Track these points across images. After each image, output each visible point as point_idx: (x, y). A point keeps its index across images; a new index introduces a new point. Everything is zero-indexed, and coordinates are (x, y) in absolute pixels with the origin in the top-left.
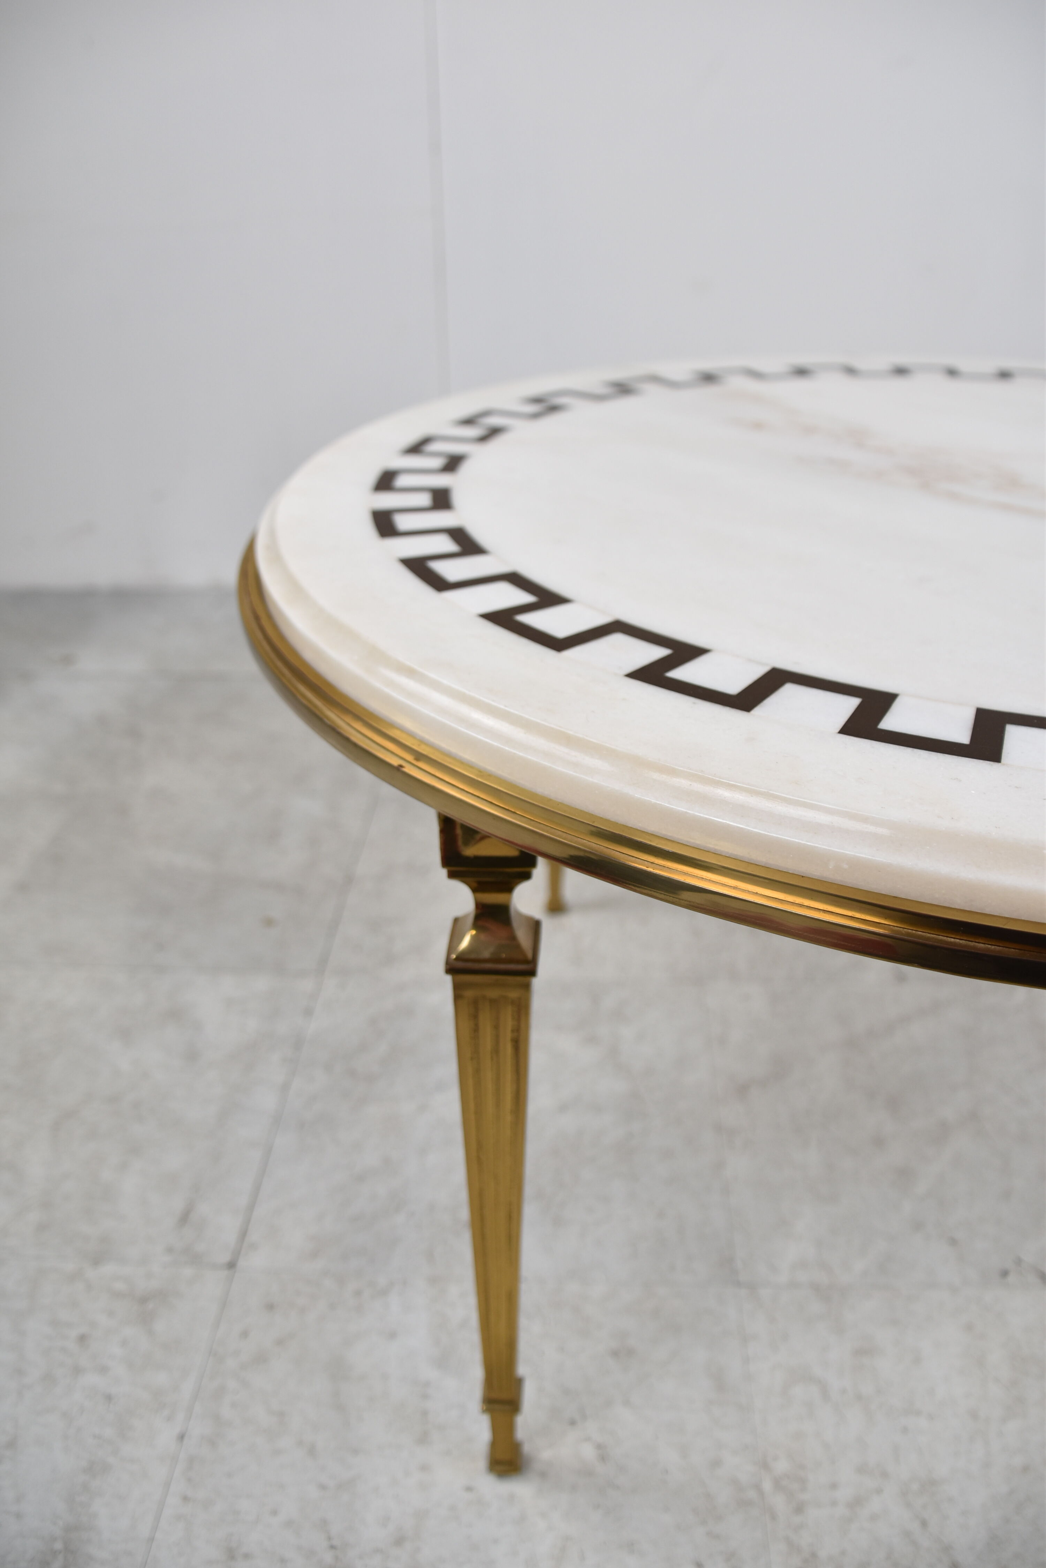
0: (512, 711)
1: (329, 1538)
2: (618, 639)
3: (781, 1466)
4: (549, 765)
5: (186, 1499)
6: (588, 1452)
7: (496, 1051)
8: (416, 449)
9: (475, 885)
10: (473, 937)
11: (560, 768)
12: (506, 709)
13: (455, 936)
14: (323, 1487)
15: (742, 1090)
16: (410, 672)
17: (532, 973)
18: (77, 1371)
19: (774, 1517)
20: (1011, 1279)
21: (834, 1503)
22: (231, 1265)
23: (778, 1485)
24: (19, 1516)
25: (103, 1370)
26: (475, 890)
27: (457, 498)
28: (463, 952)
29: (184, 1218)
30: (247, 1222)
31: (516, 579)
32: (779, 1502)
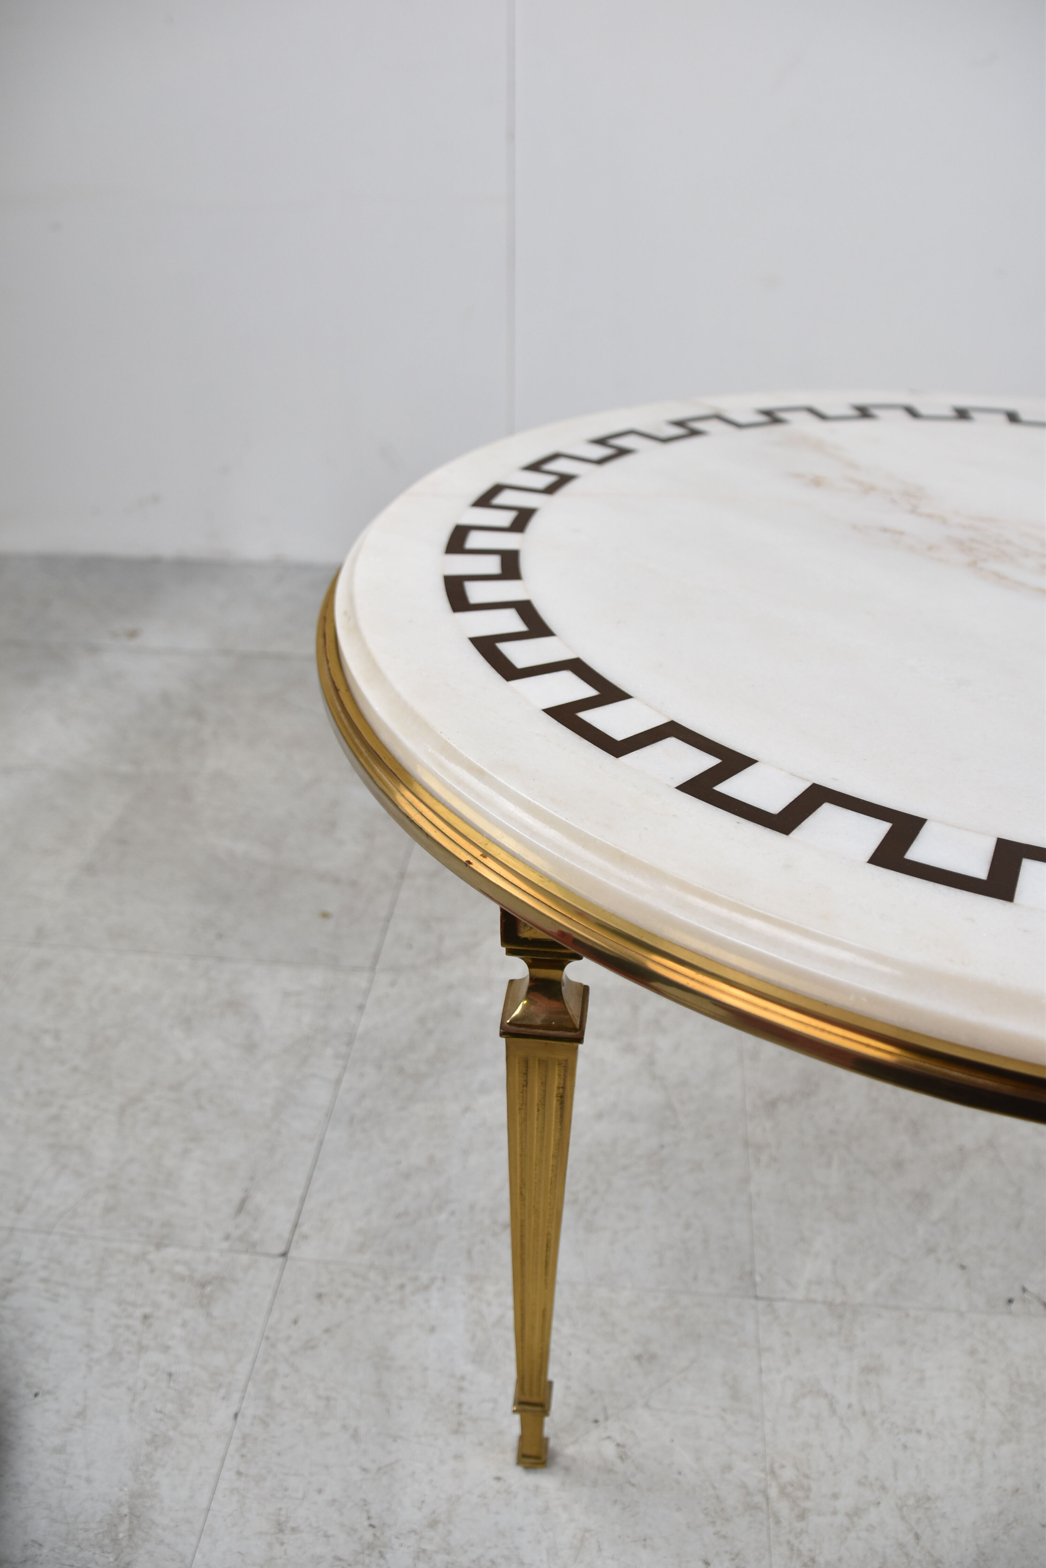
0: (572, 824)
1: (369, 1518)
2: (672, 743)
3: (788, 1474)
4: (604, 880)
5: (239, 1473)
6: (610, 1450)
7: (543, 1103)
8: (485, 501)
9: (530, 961)
10: (525, 1007)
11: (614, 884)
12: (567, 821)
13: (510, 1002)
14: (365, 1470)
15: (772, 1105)
16: (480, 774)
17: (580, 1040)
18: (142, 1348)
19: (778, 1522)
20: (1014, 1306)
21: (835, 1513)
22: (284, 1255)
23: (783, 1491)
24: (89, 1480)
25: (166, 1349)
26: (530, 966)
27: (526, 565)
28: (516, 1018)
29: (241, 1207)
30: (299, 1213)
31: (578, 667)
32: (783, 1508)
